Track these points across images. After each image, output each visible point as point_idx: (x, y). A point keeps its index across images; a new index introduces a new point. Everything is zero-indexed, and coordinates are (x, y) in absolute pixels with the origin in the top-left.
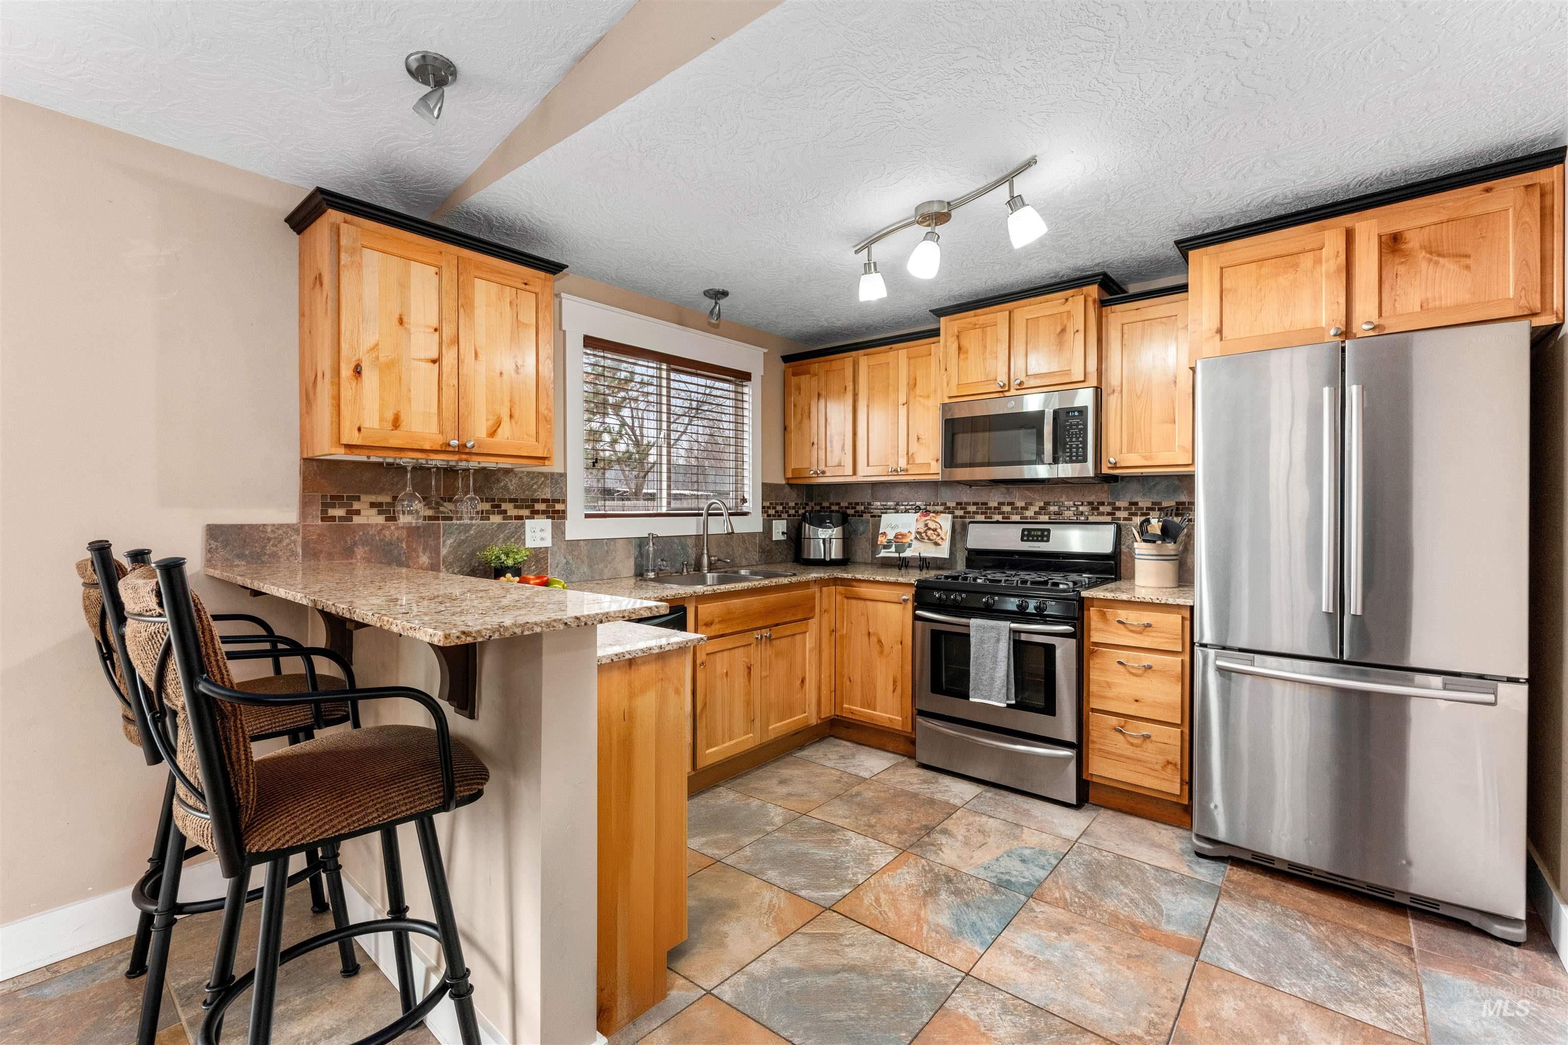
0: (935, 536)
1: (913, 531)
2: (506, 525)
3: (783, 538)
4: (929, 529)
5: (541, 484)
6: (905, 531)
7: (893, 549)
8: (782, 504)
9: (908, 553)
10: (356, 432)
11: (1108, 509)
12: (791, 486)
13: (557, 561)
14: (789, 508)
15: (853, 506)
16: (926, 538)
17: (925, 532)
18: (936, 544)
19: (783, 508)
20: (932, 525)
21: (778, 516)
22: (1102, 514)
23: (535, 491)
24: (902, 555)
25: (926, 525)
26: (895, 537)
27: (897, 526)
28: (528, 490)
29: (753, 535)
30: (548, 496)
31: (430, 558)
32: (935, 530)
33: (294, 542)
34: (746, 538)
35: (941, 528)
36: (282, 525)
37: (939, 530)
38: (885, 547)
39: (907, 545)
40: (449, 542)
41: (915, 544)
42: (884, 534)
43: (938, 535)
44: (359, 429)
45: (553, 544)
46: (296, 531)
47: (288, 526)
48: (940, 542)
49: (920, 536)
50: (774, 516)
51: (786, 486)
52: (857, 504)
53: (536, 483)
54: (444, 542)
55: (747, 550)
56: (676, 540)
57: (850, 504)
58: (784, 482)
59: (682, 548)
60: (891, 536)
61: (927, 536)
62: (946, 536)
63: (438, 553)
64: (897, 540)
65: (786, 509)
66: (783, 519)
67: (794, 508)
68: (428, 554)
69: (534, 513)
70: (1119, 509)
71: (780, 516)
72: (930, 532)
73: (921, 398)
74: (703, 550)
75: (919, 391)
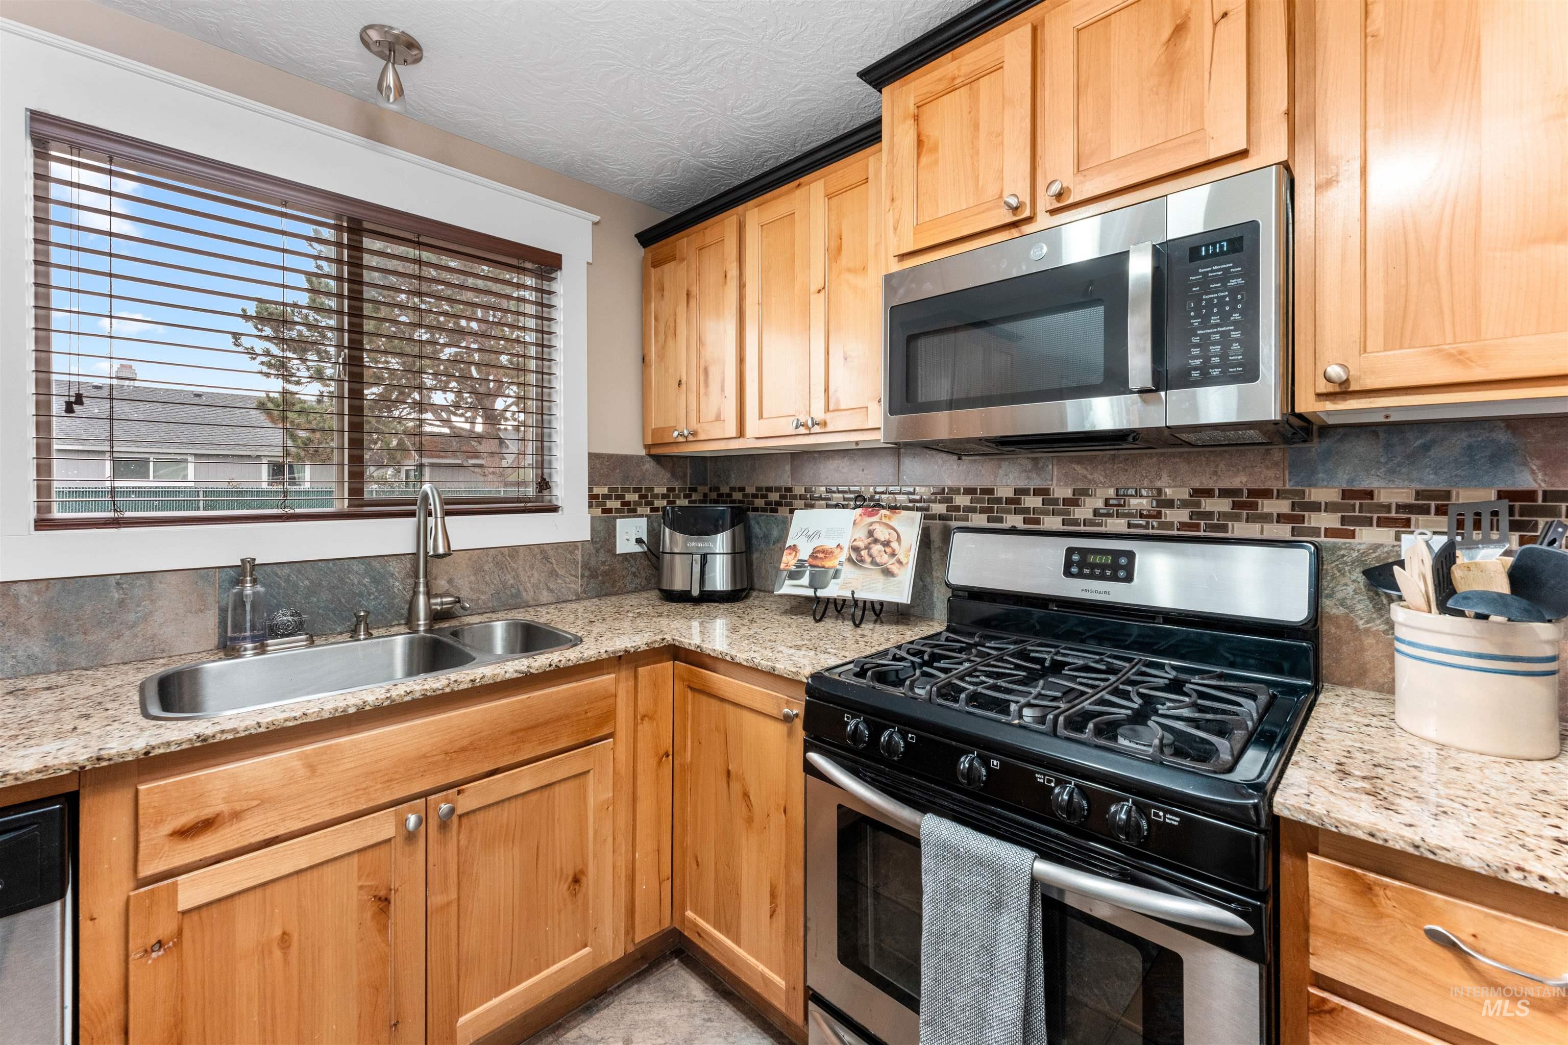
0: (886, 557)
1: (846, 546)
3: (637, 549)
4: (876, 541)
6: (830, 544)
7: (805, 580)
8: (636, 490)
9: (832, 590)
11: (1283, 506)
12: (657, 459)
14: (656, 496)
15: (763, 492)
16: (868, 560)
17: (867, 547)
18: (887, 573)
19: (641, 497)
20: (882, 533)
21: (629, 510)
22: (1265, 518)
24: (821, 593)
25: (871, 533)
26: (812, 556)
27: (817, 534)
29: (571, 546)
32: (887, 544)
34: (551, 553)
35: (899, 539)
37: (894, 545)
38: (793, 575)
39: (832, 572)
41: (848, 571)
42: (794, 548)
43: (893, 554)
48: (895, 568)
49: (857, 558)
50: (618, 511)
51: (649, 459)
52: (769, 489)
55: (553, 574)
57: (759, 489)
58: (643, 452)
60: (804, 553)
61: (871, 556)
62: (907, 556)
64: (815, 563)
65: (646, 498)
66: (641, 516)
67: (664, 496)
70: (1315, 507)
71: (635, 511)
72: (877, 549)
73: (849, 270)
74: (416, 584)
75: (845, 260)
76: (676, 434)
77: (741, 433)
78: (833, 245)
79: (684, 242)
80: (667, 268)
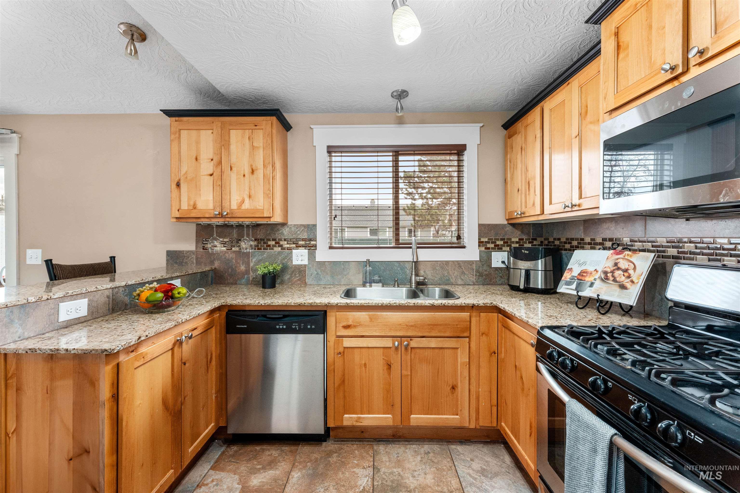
0: (623, 278)
1: (600, 269)
2: (282, 252)
3: (503, 266)
4: (619, 269)
5: (302, 231)
6: (591, 269)
7: (574, 286)
8: (502, 239)
9: (587, 293)
10: (177, 211)
12: (513, 225)
13: (311, 273)
14: (513, 242)
15: (569, 241)
16: (611, 279)
17: (612, 272)
18: (623, 287)
19: (504, 243)
20: (623, 264)
21: (499, 248)
23: (299, 235)
24: (580, 294)
25: (616, 264)
26: (579, 274)
27: (584, 263)
28: (295, 234)
29: (470, 263)
30: (306, 237)
31: (246, 267)
32: (626, 271)
33: (193, 258)
34: (462, 264)
35: (635, 269)
36: (189, 251)
37: (631, 272)
38: (568, 283)
39: (589, 284)
40: (254, 260)
41: (598, 283)
42: (571, 269)
43: (629, 277)
44: (178, 210)
45: (309, 263)
46: (194, 253)
47: (191, 251)
48: (628, 285)
49: (604, 277)
50: (492, 248)
51: (509, 225)
52: (572, 239)
53: (299, 230)
54: (252, 260)
55: (463, 273)
56: (397, 264)
57: (567, 239)
58: (506, 222)
59: (401, 269)
60: (575, 273)
61: (613, 276)
62: (639, 279)
63: (249, 264)
64: (580, 278)
65: (507, 243)
66: (505, 251)
67: (517, 242)
68: (244, 265)
69: (298, 247)
71: (501, 249)
72: (618, 273)
73: (591, 123)
74: (412, 271)
75: (589, 118)
76: (516, 214)
77: (543, 213)
78: (583, 111)
79: (520, 125)
80: (514, 138)
